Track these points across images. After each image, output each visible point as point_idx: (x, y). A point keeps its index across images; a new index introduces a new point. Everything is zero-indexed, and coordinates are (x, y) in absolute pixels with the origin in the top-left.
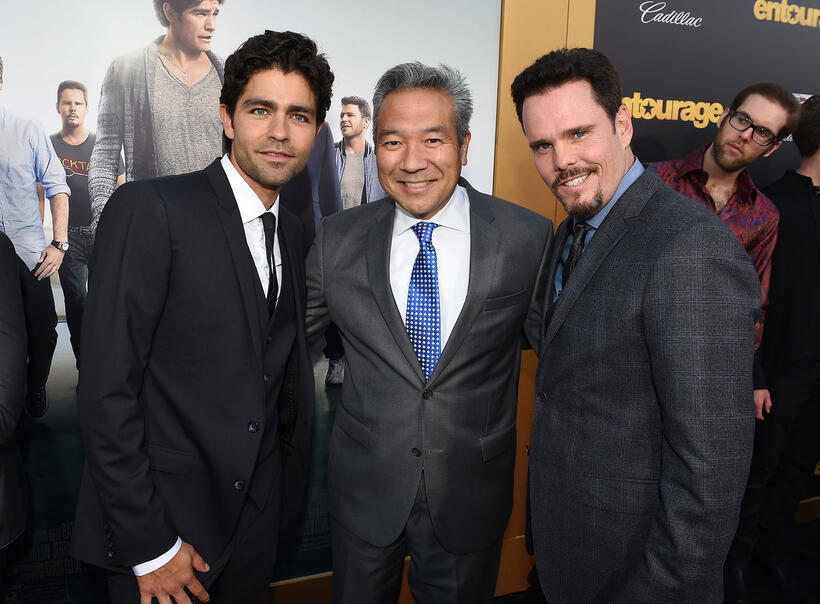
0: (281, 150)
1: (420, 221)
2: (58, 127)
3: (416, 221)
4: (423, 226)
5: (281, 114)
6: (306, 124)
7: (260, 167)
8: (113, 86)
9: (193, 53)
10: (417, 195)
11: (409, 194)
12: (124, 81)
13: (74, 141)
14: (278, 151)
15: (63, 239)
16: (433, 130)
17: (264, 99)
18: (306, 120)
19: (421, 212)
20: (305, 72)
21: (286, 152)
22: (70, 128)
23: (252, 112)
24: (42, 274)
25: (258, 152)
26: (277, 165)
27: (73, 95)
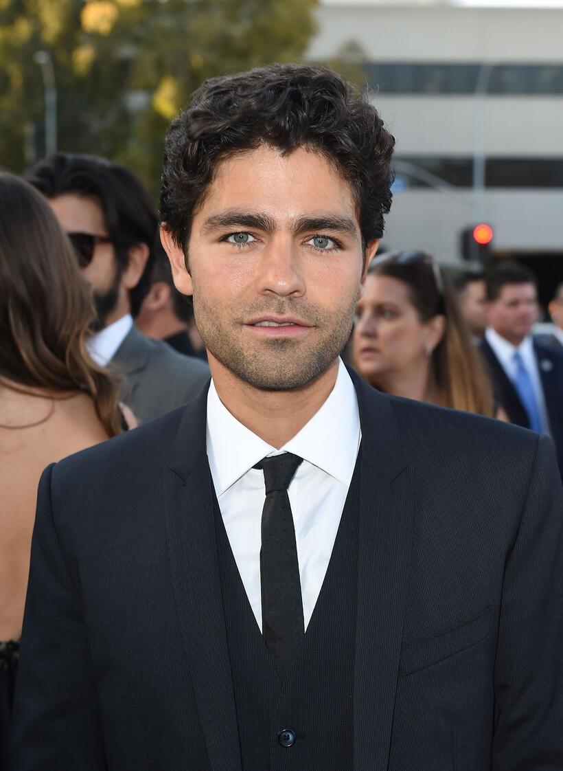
0: (288, 315)
5: (282, 239)
6: (339, 252)
7: (248, 354)
14: (281, 317)
17: (246, 214)
18: (339, 245)
20: (329, 145)
21: (298, 317)
23: (224, 239)
25: (242, 324)
26: (281, 344)
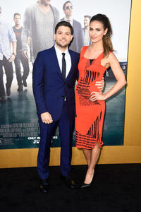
2: (14, 25)
8: (27, 14)
9: (46, 5)
12: (29, 13)
13: (18, 28)
15: (15, 53)
22: (17, 25)
24: (10, 61)
27: (18, 16)
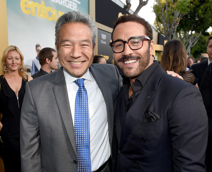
1: (78, 78)
3: (76, 79)
4: (79, 80)
10: (77, 68)
11: (73, 67)
16: (85, 41)
19: (79, 75)
